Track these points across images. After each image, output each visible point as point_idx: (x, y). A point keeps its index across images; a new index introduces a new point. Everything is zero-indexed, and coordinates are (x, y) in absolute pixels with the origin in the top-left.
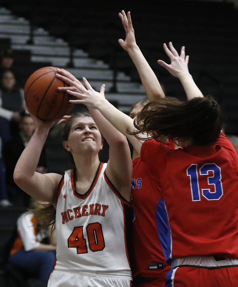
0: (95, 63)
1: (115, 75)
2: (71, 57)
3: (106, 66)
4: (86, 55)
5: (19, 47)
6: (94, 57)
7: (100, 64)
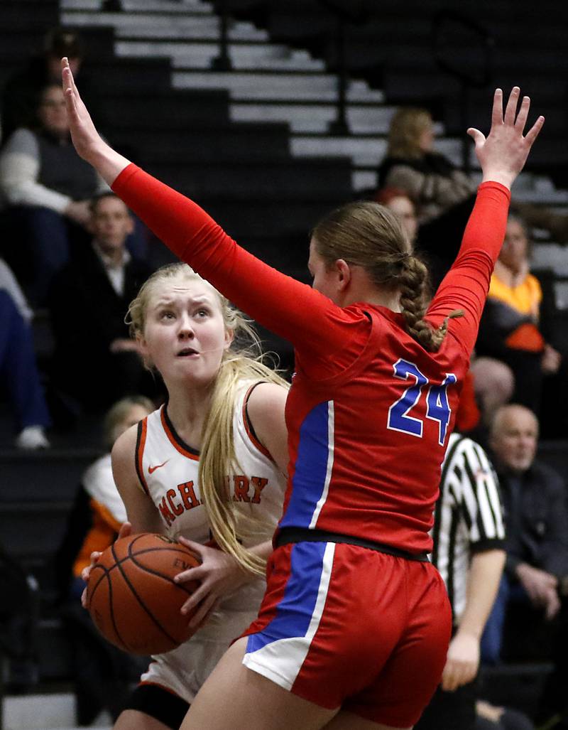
0: (287, 56)
1: (342, 88)
2: (224, 42)
3: (318, 65)
4: (262, 35)
5: (81, 20)
6: (284, 40)
7: (301, 59)
